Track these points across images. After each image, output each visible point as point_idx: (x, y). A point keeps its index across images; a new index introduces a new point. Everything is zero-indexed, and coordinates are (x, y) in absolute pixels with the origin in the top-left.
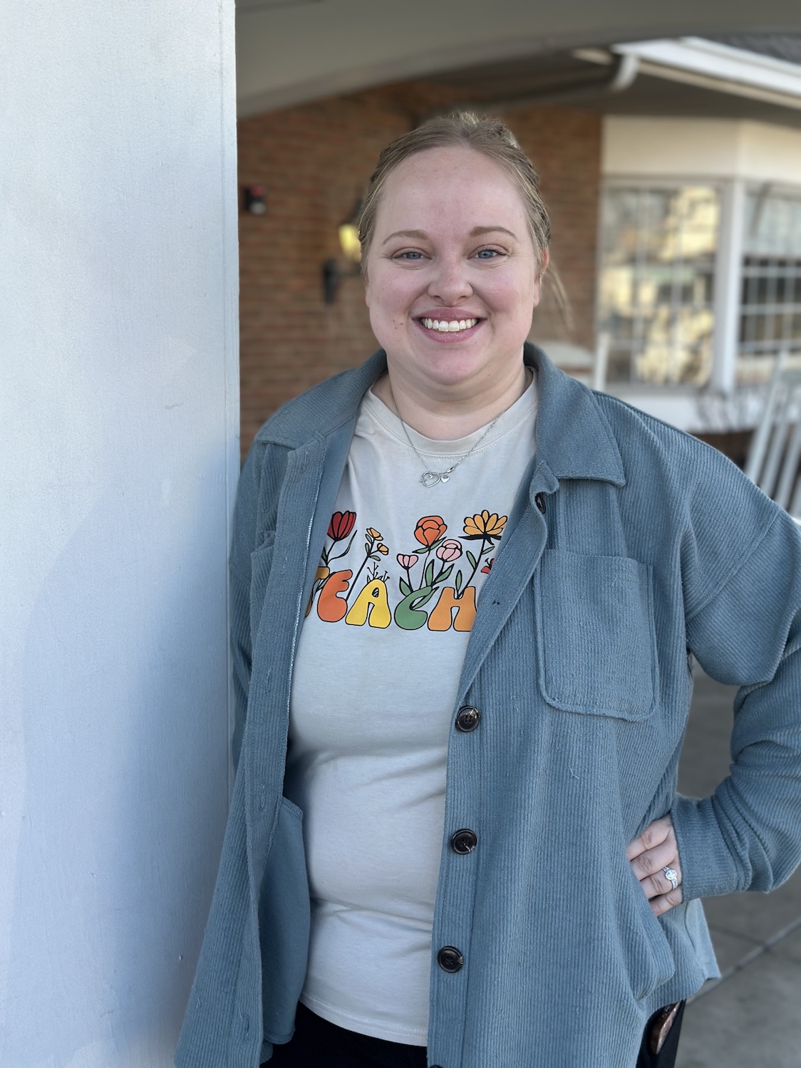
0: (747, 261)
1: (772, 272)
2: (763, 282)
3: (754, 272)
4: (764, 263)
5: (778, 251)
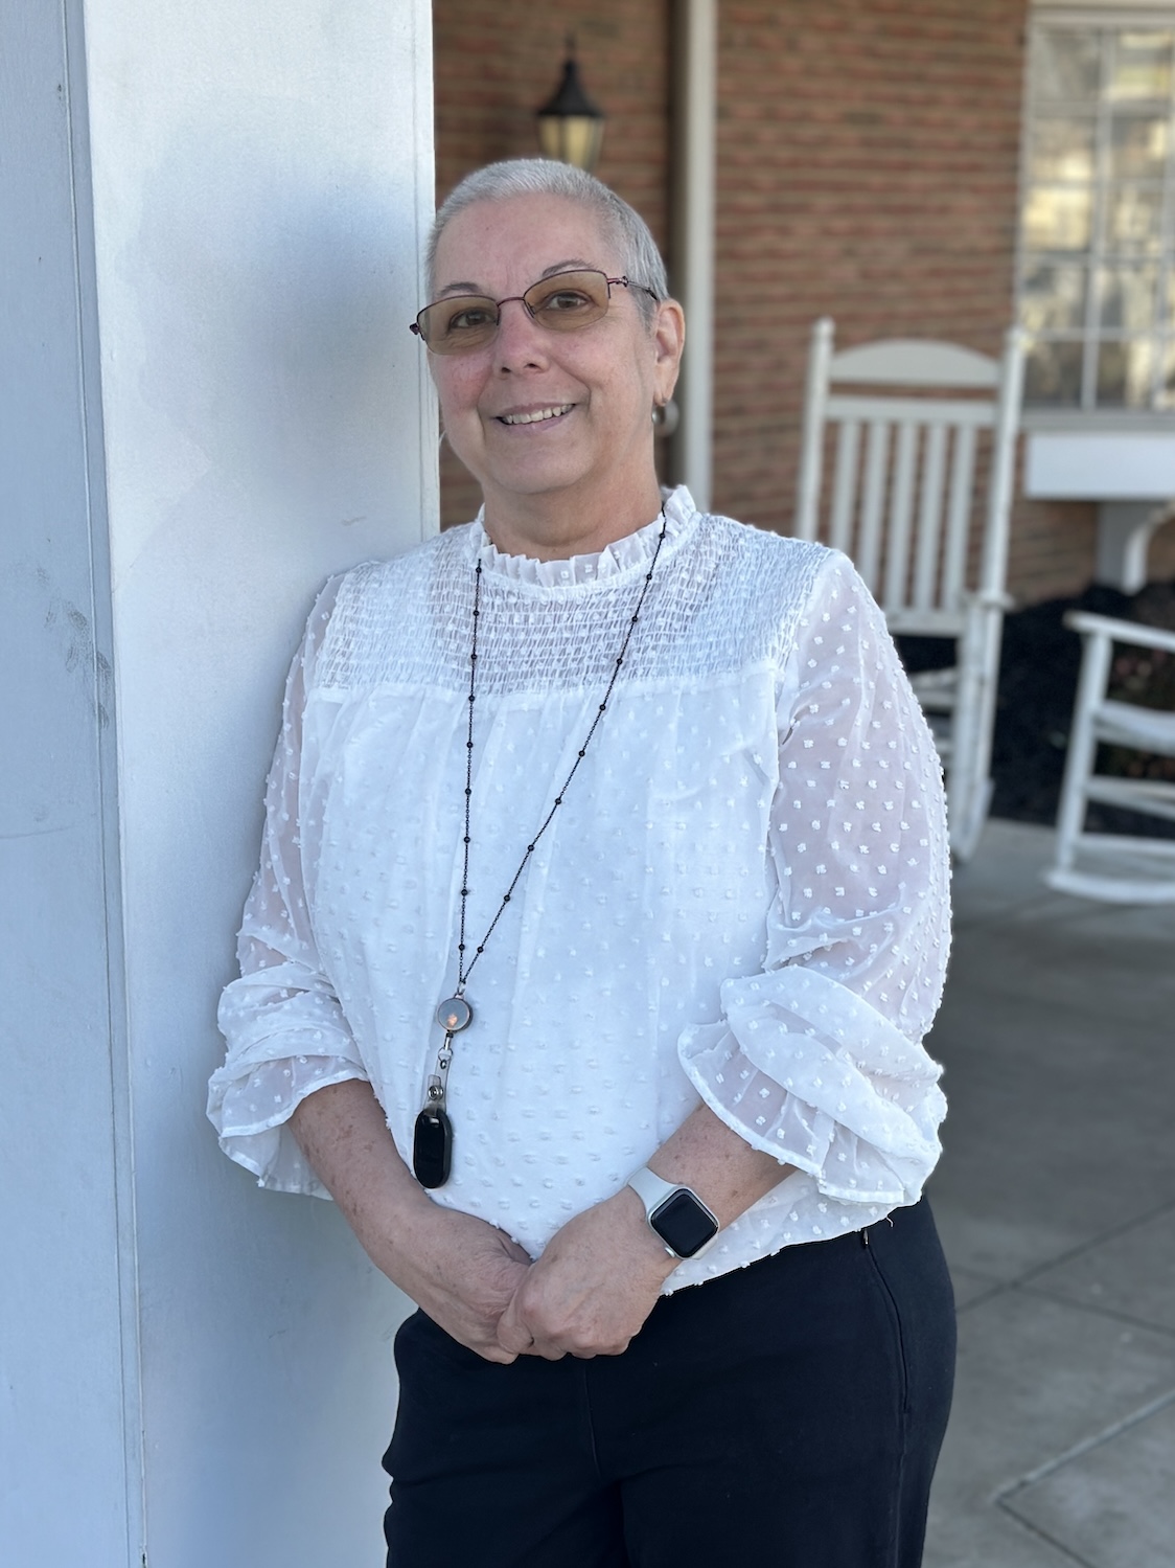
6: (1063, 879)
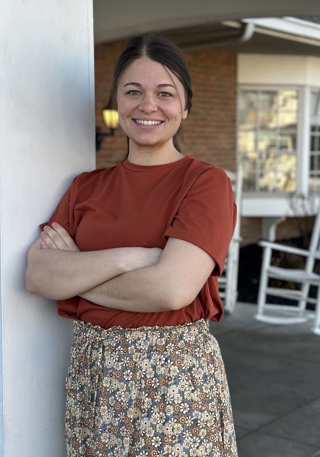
0: (313, 129)
3: (317, 134)
6: (260, 317)
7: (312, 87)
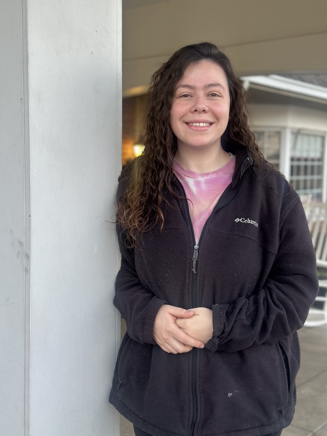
0: (292, 159)
1: (302, 163)
2: (299, 167)
3: (295, 163)
4: (299, 160)
5: (305, 155)
7: (292, 128)
